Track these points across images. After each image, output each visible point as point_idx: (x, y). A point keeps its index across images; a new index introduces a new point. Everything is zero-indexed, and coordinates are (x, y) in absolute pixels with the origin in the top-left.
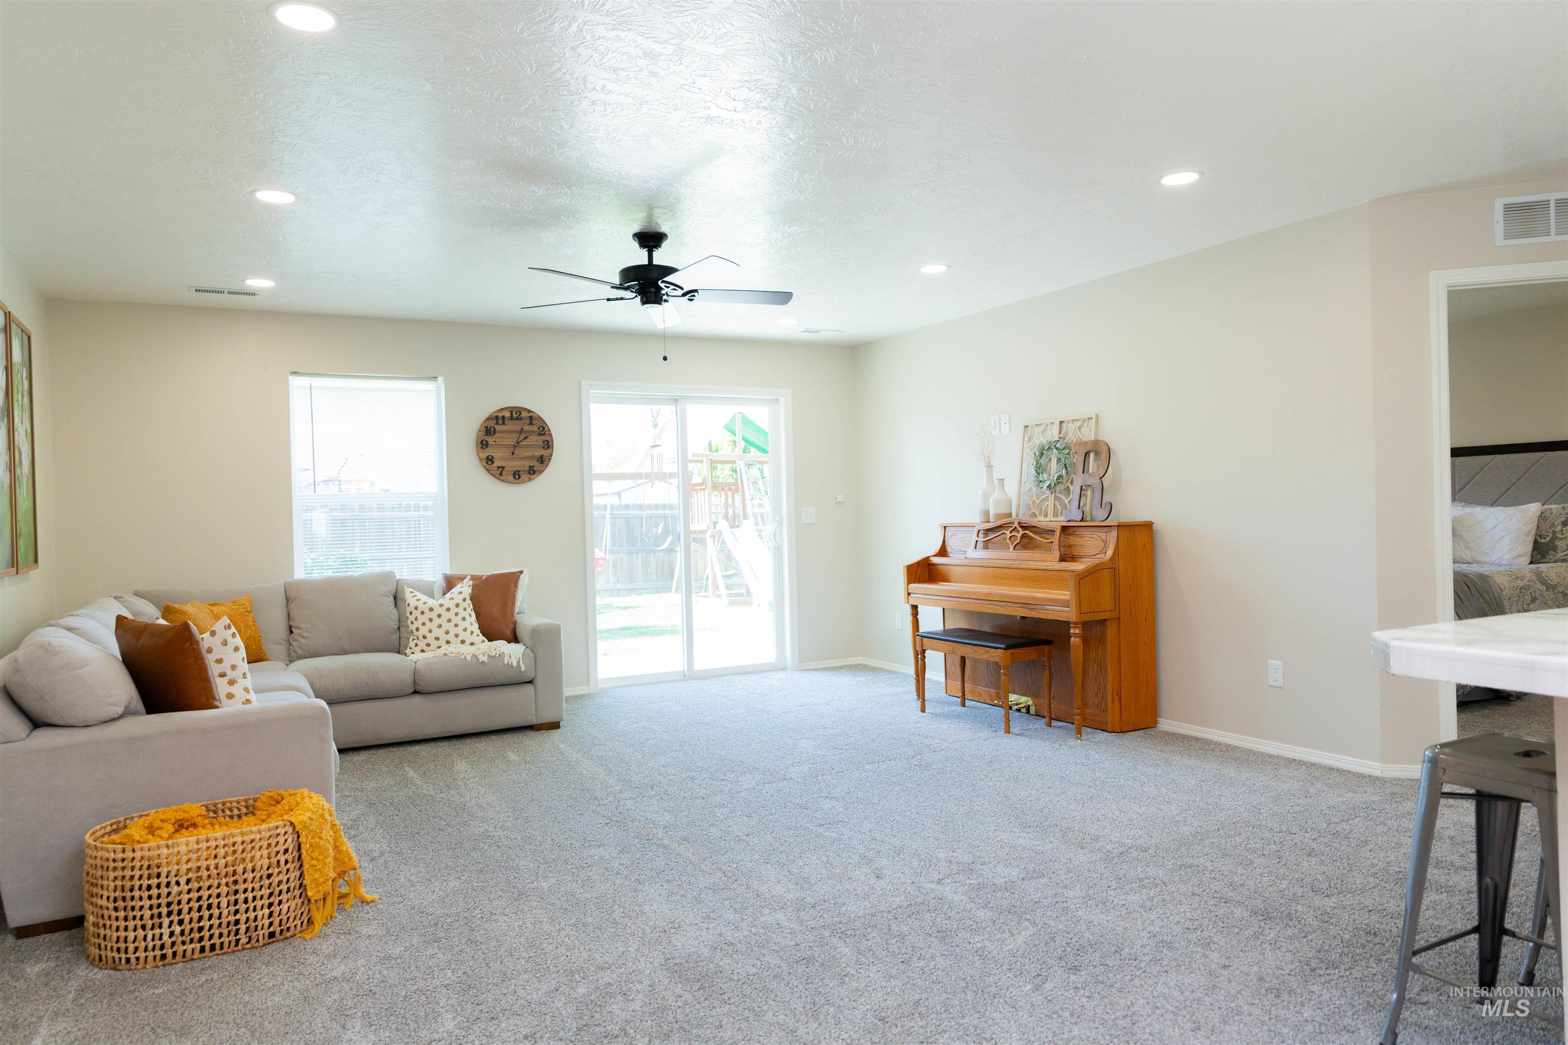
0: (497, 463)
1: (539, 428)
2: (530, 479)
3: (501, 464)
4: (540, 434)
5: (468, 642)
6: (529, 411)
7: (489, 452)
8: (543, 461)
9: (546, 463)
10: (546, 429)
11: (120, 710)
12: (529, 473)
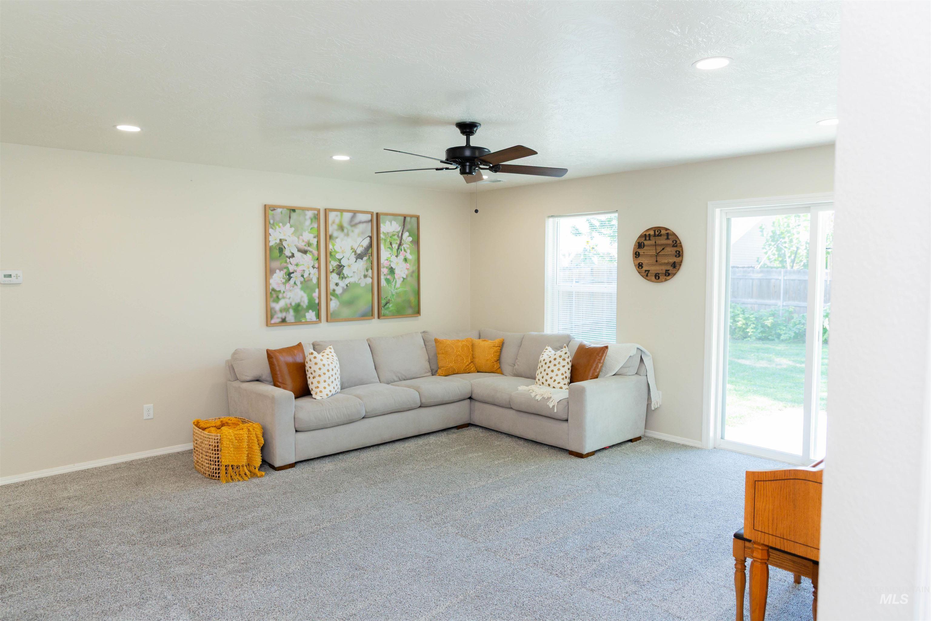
0: (645, 268)
1: (673, 242)
2: (666, 280)
3: (647, 268)
4: (673, 246)
6: (667, 229)
7: (640, 260)
8: (676, 266)
9: (677, 267)
10: (678, 242)
12: (666, 275)
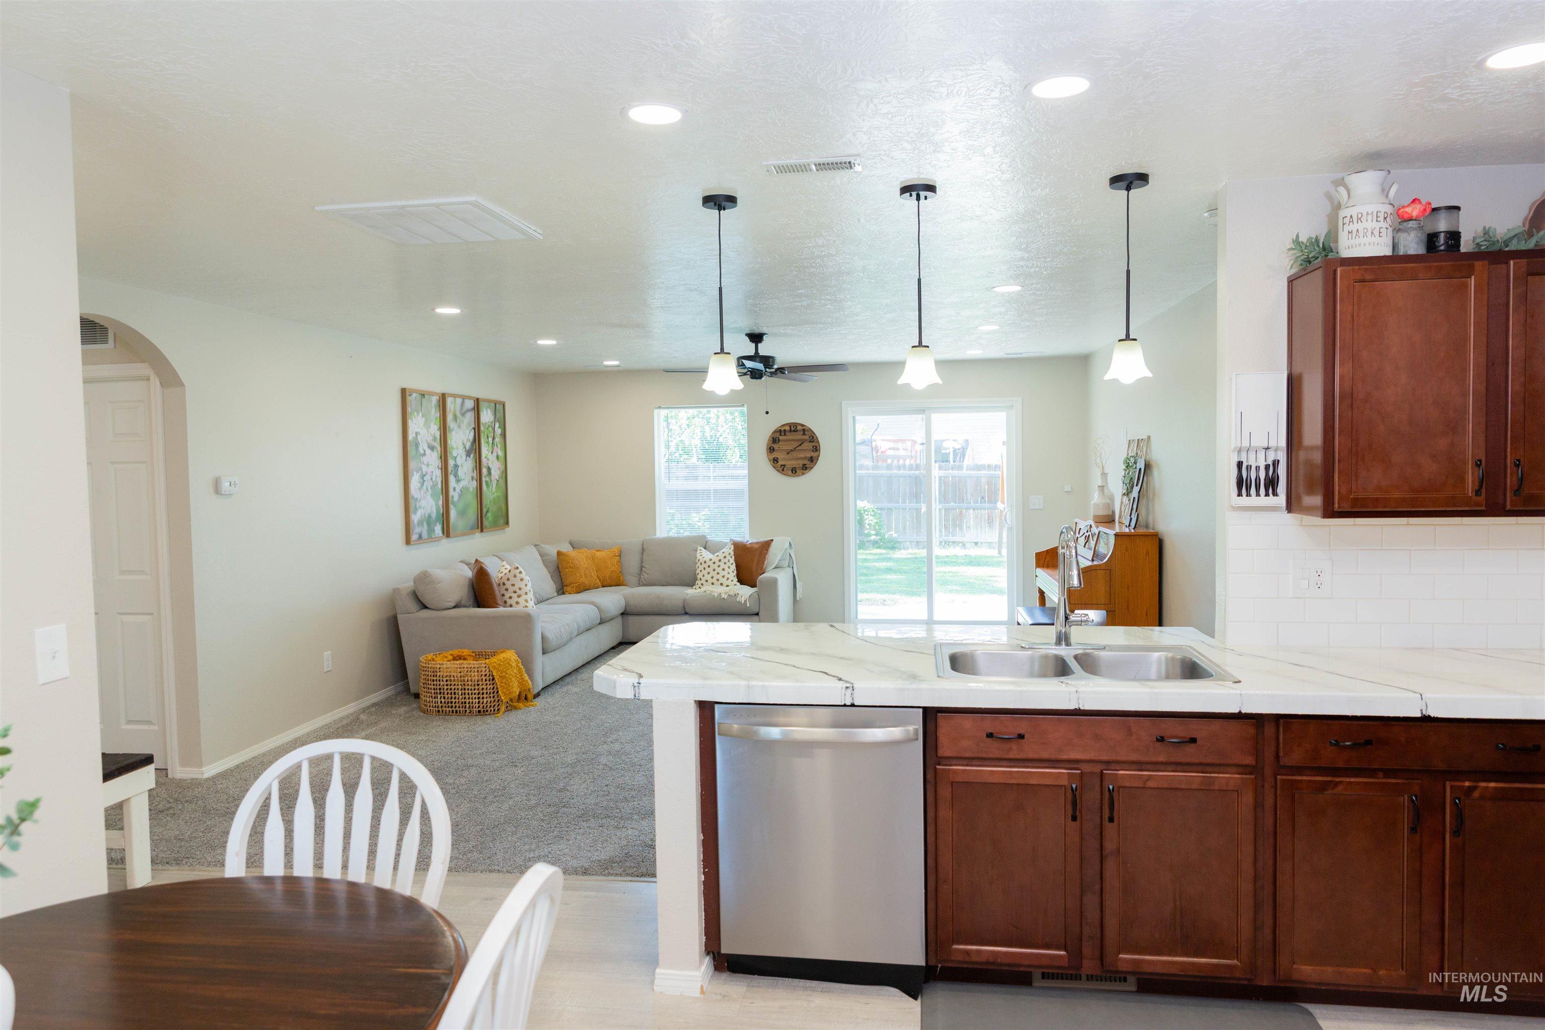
0: (780, 463)
1: (810, 437)
2: (803, 474)
3: (783, 463)
4: (810, 442)
5: (725, 585)
6: (803, 425)
7: (775, 455)
8: (813, 460)
9: (815, 462)
10: (815, 438)
11: (452, 605)
12: (803, 469)
